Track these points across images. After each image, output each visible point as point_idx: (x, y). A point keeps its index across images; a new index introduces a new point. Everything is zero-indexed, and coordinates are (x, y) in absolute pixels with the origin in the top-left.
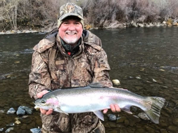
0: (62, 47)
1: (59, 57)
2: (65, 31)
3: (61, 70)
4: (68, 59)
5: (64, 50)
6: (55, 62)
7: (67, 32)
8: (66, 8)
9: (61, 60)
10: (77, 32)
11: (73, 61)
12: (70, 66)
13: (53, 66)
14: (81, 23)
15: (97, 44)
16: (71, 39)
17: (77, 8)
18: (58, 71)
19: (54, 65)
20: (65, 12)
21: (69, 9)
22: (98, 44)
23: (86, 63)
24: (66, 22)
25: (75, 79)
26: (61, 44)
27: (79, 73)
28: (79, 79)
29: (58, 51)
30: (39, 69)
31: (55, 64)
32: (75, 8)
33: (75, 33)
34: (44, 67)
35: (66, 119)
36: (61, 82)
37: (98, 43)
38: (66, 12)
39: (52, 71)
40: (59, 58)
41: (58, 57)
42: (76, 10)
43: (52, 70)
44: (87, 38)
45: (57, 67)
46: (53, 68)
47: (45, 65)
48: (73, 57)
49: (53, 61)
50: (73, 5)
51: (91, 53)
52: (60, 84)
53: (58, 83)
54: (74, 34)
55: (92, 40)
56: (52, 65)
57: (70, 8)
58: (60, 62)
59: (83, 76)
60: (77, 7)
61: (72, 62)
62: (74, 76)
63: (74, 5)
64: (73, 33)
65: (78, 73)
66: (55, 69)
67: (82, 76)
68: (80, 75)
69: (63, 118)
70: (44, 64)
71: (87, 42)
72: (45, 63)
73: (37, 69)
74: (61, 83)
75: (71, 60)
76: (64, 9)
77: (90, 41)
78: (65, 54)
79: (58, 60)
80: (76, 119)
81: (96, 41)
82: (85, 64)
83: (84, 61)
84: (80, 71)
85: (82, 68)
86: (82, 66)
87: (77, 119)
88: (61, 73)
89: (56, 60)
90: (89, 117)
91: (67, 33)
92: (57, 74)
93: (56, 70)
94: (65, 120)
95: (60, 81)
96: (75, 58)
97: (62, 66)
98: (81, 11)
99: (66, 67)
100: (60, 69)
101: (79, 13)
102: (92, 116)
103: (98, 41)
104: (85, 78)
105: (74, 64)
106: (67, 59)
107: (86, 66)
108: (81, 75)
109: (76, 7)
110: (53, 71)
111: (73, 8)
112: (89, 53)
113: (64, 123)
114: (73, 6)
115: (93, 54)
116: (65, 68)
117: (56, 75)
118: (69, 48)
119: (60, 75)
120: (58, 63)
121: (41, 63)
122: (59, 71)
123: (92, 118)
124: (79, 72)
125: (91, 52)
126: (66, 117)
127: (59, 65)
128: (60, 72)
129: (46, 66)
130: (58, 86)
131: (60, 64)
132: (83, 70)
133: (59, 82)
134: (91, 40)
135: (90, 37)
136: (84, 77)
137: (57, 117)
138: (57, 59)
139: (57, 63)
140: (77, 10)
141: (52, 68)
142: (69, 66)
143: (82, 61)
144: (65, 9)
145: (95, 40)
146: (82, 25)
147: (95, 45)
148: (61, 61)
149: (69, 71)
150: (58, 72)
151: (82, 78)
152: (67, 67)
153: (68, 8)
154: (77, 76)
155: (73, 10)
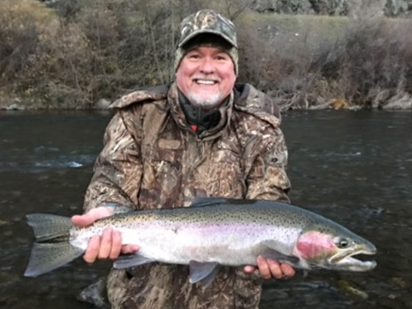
0: (180, 109)
1: (169, 131)
2: (191, 75)
3: (169, 162)
4: (187, 140)
5: (183, 116)
6: (158, 140)
7: (195, 77)
8: (196, 20)
9: (172, 139)
10: (219, 79)
11: (199, 144)
12: (191, 157)
13: (152, 148)
14: (231, 58)
15: (269, 112)
16: (206, 95)
17: (222, 21)
18: (162, 162)
19: (154, 147)
20: (192, 27)
21: (203, 22)
22: (273, 112)
23: (229, 153)
24: (195, 53)
25: (196, 187)
26: (178, 102)
27: (209, 175)
28: (205, 189)
29: (169, 118)
30: (116, 151)
31: (156, 146)
32: (216, 20)
33: (216, 82)
34: (130, 146)
35: (162, 291)
36: (164, 192)
37: (272, 109)
38: (195, 27)
39: (148, 161)
40: (170, 135)
41: (166, 130)
42: (219, 25)
43: (147, 159)
44: (245, 98)
45: (159, 154)
46: (151, 152)
47: (132, 142)
48: (200, 136)
49: (153, 139)
50: (212, 13)
51: (251, 131)
52: (159, 197)
53: (156, 193)
54: (212, 82)
55: (258, 103)
56: (148, 145)
57: (206, 19)
58: (169, 144)
59: (216, 185)
60: (222, 18)
61: (197, 147)
62: (195, 180)
63: (216, 14)
64: (209, 80)
65: (206, 176)
66: (155, 157)
67: (213, 184)
68: (209, 180)
69: (155, 288)
70: (130, 139)
71: (244, 106)
72: (133, 137)
73: (113, 149)
74: (162, 195)
75: (195, 144)
76: (190, 23)
77: (252, 105)
78: (183, 125)
79: (165, 138)
80: (187, 297)
81: (266, 105)
82: (226, 154)
83: (224, 147)
84: (210, 172)
85: (218, 163)
86: (218, 160)
87: (190, 298)
88: (166, 170)
89: (161, 136)
90: (223, 297)
91: (196, 80)
92: (159, 170)
93: (157, 161)
94: (158, 293)
95: (162, 188)
96: (205, 139)
97: (173, 153)
98: (231, 29)
99: (181, 157)
100: (166, 159)
101: (227, 32)
102: (232, 298)
103: (271, 106)
104: (220, 190)
105: (199, 153)
106: (185, 140)
107: (228, 160)
108: (212, 182)
109: (219, 19)
110: (150, 161)
111: (212, 20)
112: (245, 129)
113: (156, 300)
114: (212, 16)
115: (254, 133)
116: (179, 160)
117: (155, 172)
118: (194, 115)
119: (163, 172)
120: (165, 144)
121: (124, 137)
122: (164, 164)
123: (231, 304)
124: (208, 173)
125: (249, 128)
126: (162, 287)
127: (165, 149)
128: (165, 166)
129: (133, 144)
130: (155, 203)
131: (169, 147)
132: (219, 169)
133: (158, 190)
134: (254, 102)
135: (252, 96)
136: (219, 187)
137: (141, 283)
138: (165, 135)
139: (162, 144)
140: (222, 25)
141: (148, 154)
142: (189, 155)
143: (220, 147)
144: (193, 22)
145: (264, 103)
146: (233, 62)
147: (264, 113)
148: (173, 141)
149: (186, 167)
150: (161, 165)
151: (212, 189)
152: (183, 157)
153: (201, 20)
154: (201, 181)
155: (212, 24)
